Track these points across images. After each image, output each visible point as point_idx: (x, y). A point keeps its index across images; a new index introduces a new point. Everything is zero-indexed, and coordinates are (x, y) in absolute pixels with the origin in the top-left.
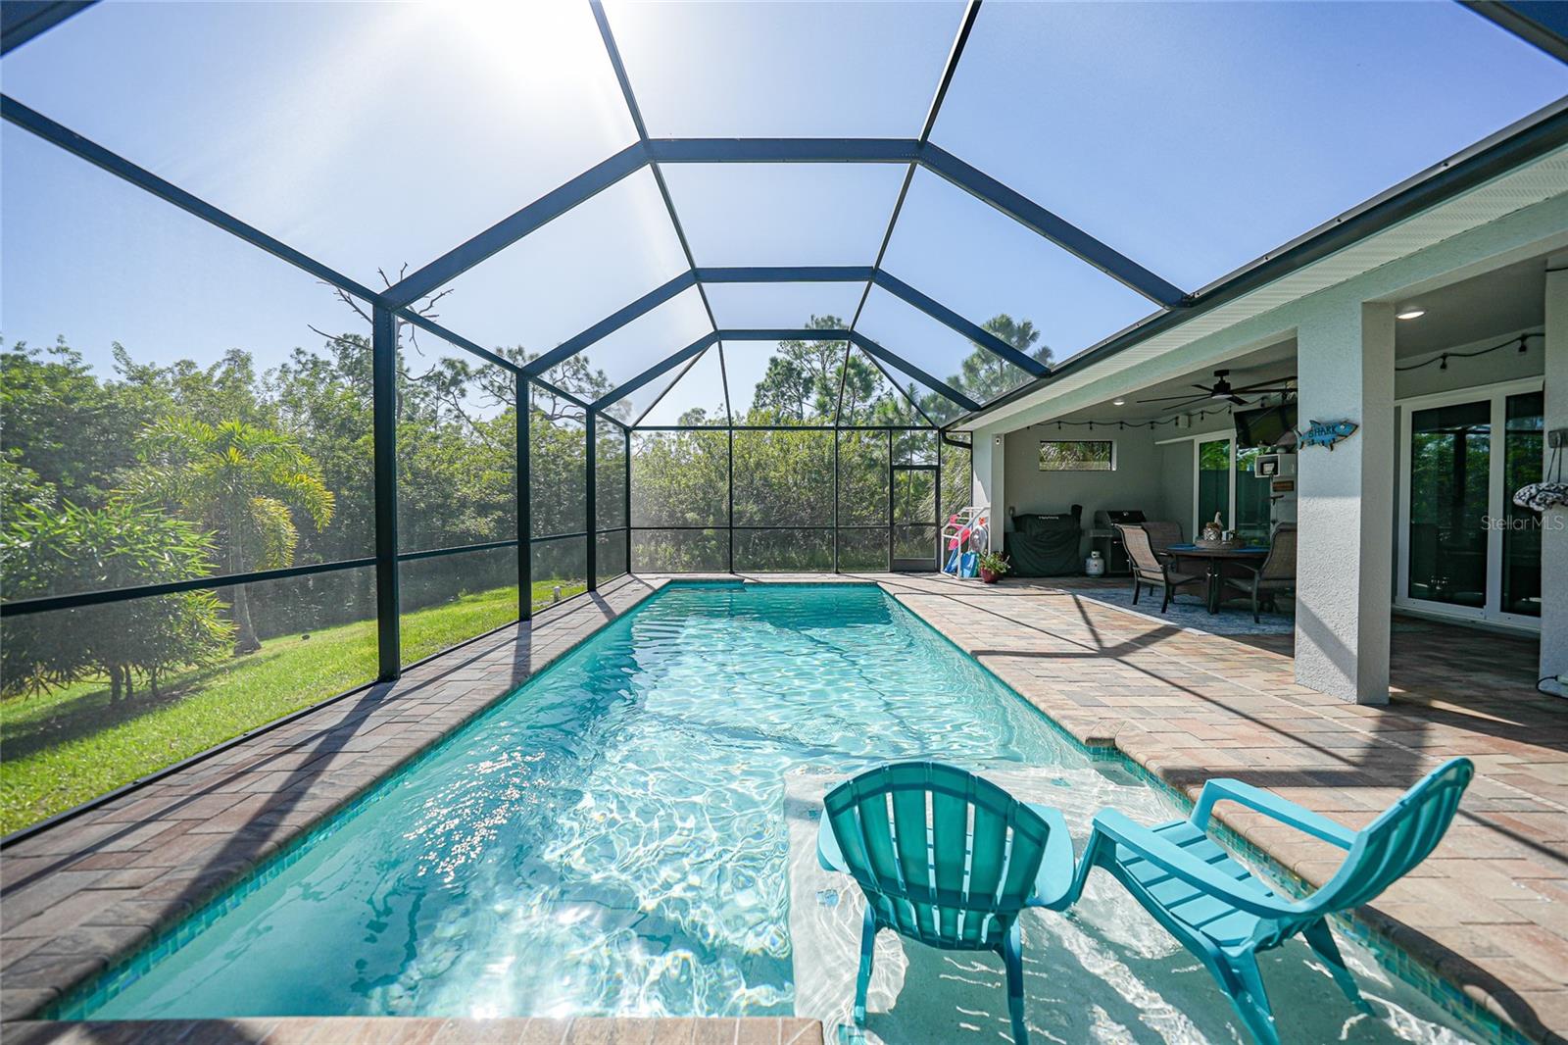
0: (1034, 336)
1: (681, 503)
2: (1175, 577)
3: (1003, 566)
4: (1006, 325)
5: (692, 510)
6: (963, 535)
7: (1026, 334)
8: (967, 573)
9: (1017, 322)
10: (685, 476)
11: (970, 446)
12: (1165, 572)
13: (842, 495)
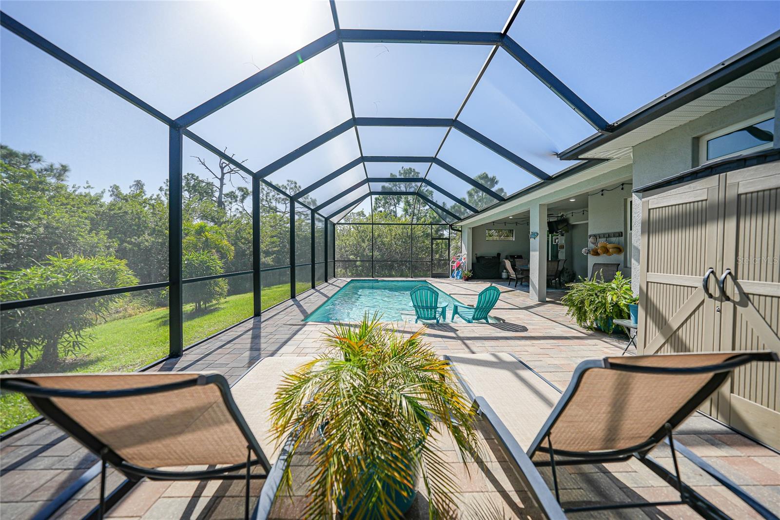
0: (497, 182)
1: (347, 251)
2: (518, 276)
3: (470, 274)
4: (485, 177)
5: (352, 254)
6: (457, 264)
7: (493, 181)
8: (459, 277)
9: (490, 176)
10: (348, 240)
11: (461, 231)
12: (516, 274)
13: (414, 249)
